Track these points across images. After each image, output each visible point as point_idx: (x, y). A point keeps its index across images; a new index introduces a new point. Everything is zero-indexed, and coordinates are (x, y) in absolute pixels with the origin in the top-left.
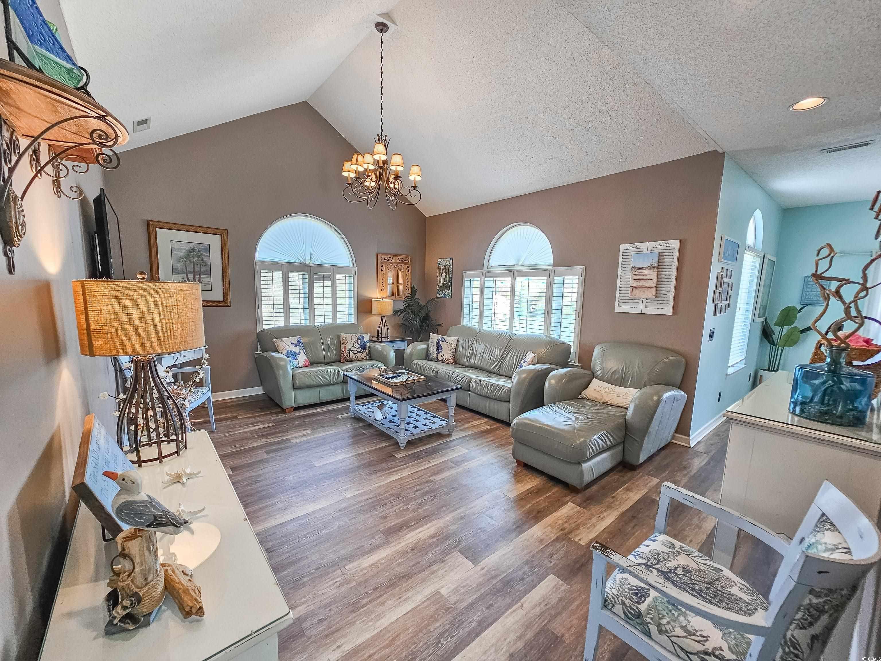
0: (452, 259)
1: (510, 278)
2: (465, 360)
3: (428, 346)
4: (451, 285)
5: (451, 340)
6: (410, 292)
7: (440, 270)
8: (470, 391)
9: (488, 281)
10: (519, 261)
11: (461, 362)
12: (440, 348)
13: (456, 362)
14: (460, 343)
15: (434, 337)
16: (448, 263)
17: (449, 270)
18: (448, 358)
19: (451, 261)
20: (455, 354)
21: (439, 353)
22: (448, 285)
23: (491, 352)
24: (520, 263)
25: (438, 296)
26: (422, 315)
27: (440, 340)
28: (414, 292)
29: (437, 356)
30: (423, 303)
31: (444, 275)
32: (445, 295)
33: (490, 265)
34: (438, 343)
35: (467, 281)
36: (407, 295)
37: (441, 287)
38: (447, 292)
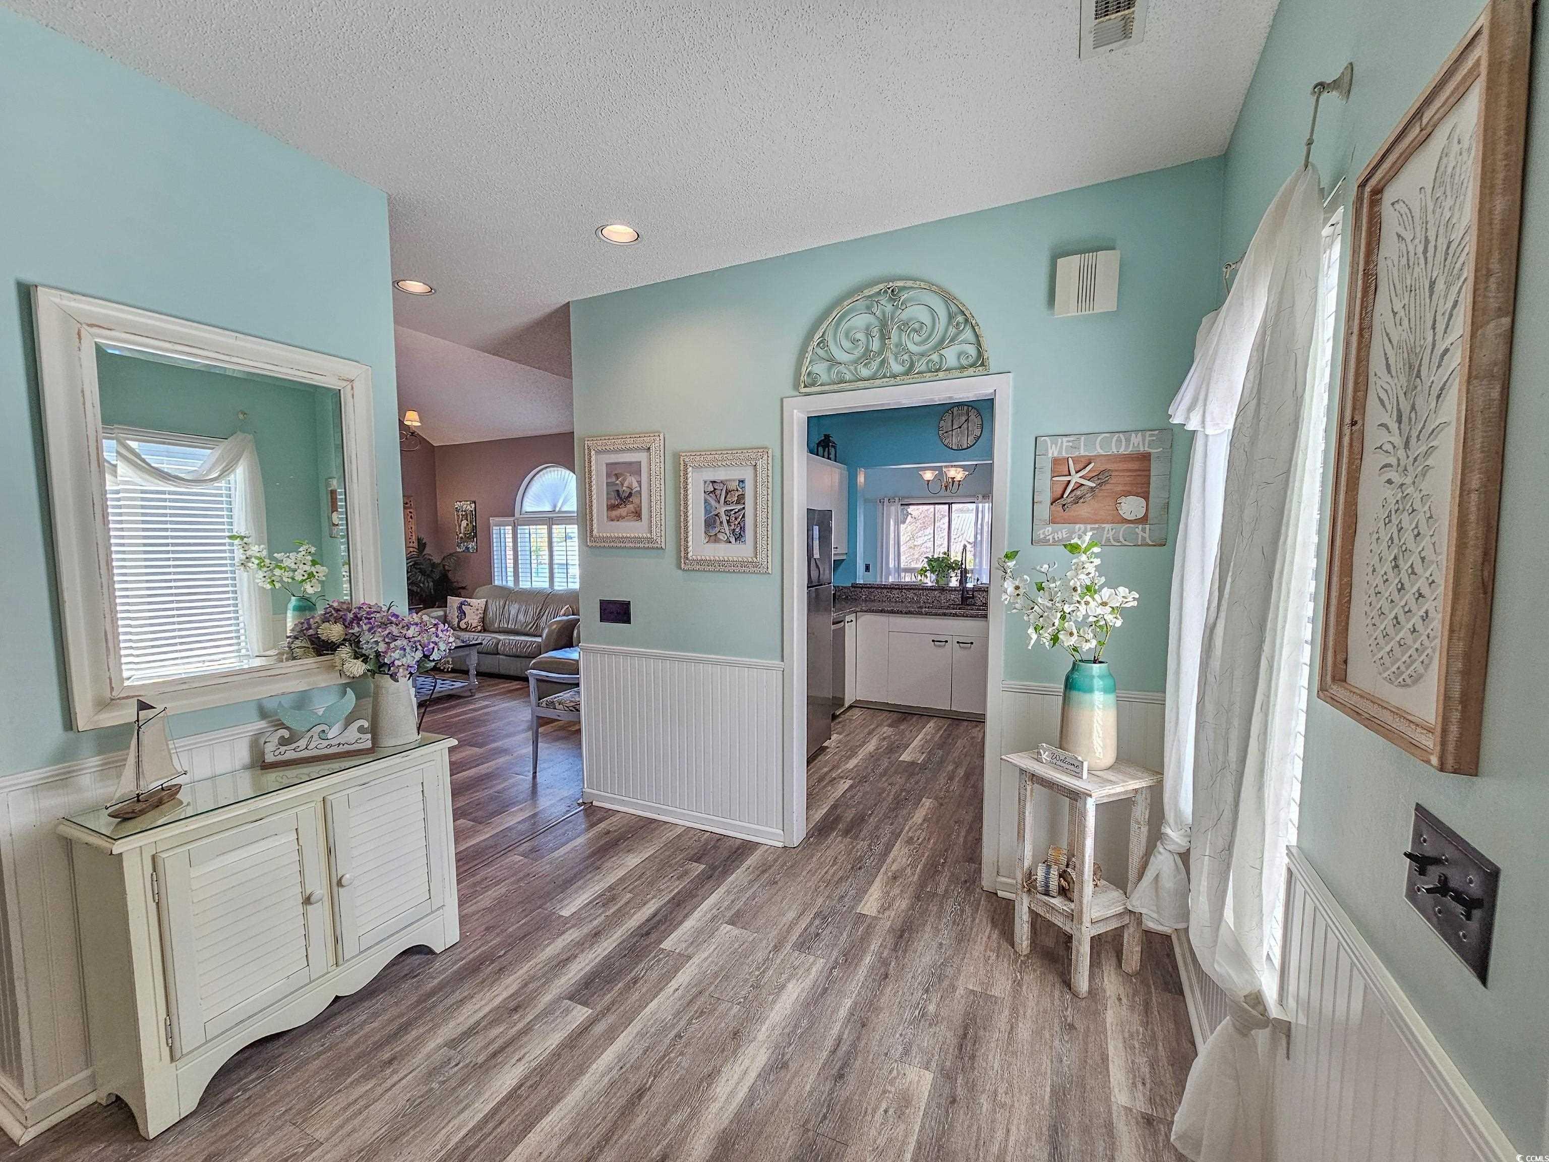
0: (475, 503)
1: (546, 527)
2: (496, 625)
3: (445, 613)
4: (475, 536)
5: (477, 603)
6: (416, 545)
7: (458, 516)
8: (498, 654)
9: (523, 530)
10: (555, 506)
11: (492, 628)
12: (462, 614)
13: (485, 630)
14: (489, 606)
15: (453, 602)
16: (469, 507)
17: (472, 516)
18: (474, 625)
19: (473, 505)
20: (483, 620)
21: (461, 620)
22: (472, 534)
23: (526, 612)
24: (557, 509)
25: (459, 550)
26: (436, 576)
27: (462, 604)
28: (422, 545)
29: (459, 622)
30: (437, 560)
31: (464, 523)
32: (467, 548)
33: (523, 511)
34: (460, 608)
35: (495, 530)
36: (411, 549)
37: (462, 538)
38: (471, 545)
